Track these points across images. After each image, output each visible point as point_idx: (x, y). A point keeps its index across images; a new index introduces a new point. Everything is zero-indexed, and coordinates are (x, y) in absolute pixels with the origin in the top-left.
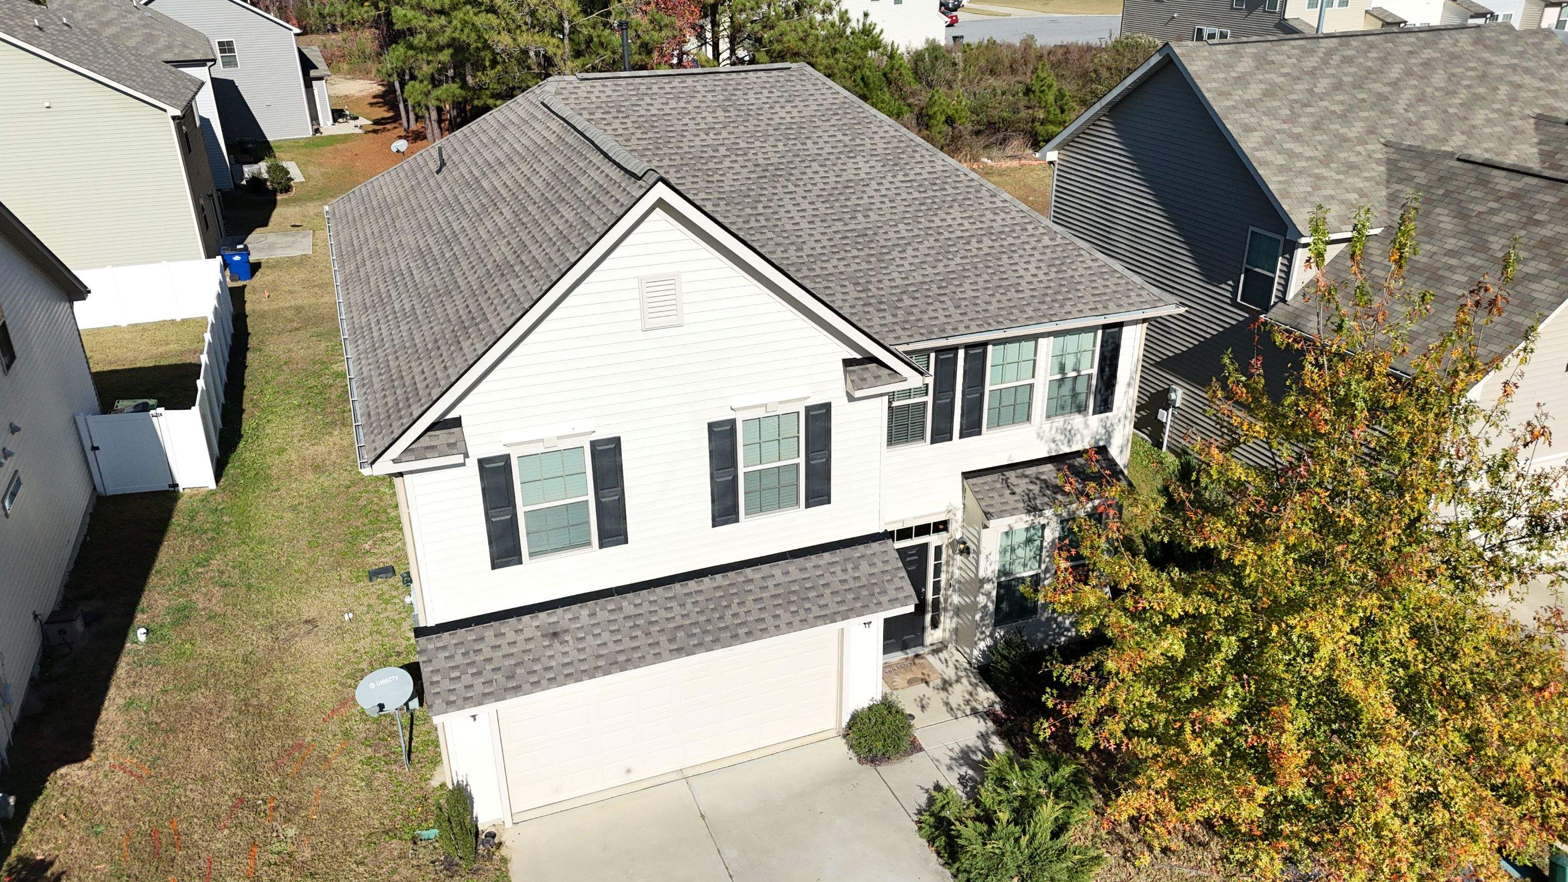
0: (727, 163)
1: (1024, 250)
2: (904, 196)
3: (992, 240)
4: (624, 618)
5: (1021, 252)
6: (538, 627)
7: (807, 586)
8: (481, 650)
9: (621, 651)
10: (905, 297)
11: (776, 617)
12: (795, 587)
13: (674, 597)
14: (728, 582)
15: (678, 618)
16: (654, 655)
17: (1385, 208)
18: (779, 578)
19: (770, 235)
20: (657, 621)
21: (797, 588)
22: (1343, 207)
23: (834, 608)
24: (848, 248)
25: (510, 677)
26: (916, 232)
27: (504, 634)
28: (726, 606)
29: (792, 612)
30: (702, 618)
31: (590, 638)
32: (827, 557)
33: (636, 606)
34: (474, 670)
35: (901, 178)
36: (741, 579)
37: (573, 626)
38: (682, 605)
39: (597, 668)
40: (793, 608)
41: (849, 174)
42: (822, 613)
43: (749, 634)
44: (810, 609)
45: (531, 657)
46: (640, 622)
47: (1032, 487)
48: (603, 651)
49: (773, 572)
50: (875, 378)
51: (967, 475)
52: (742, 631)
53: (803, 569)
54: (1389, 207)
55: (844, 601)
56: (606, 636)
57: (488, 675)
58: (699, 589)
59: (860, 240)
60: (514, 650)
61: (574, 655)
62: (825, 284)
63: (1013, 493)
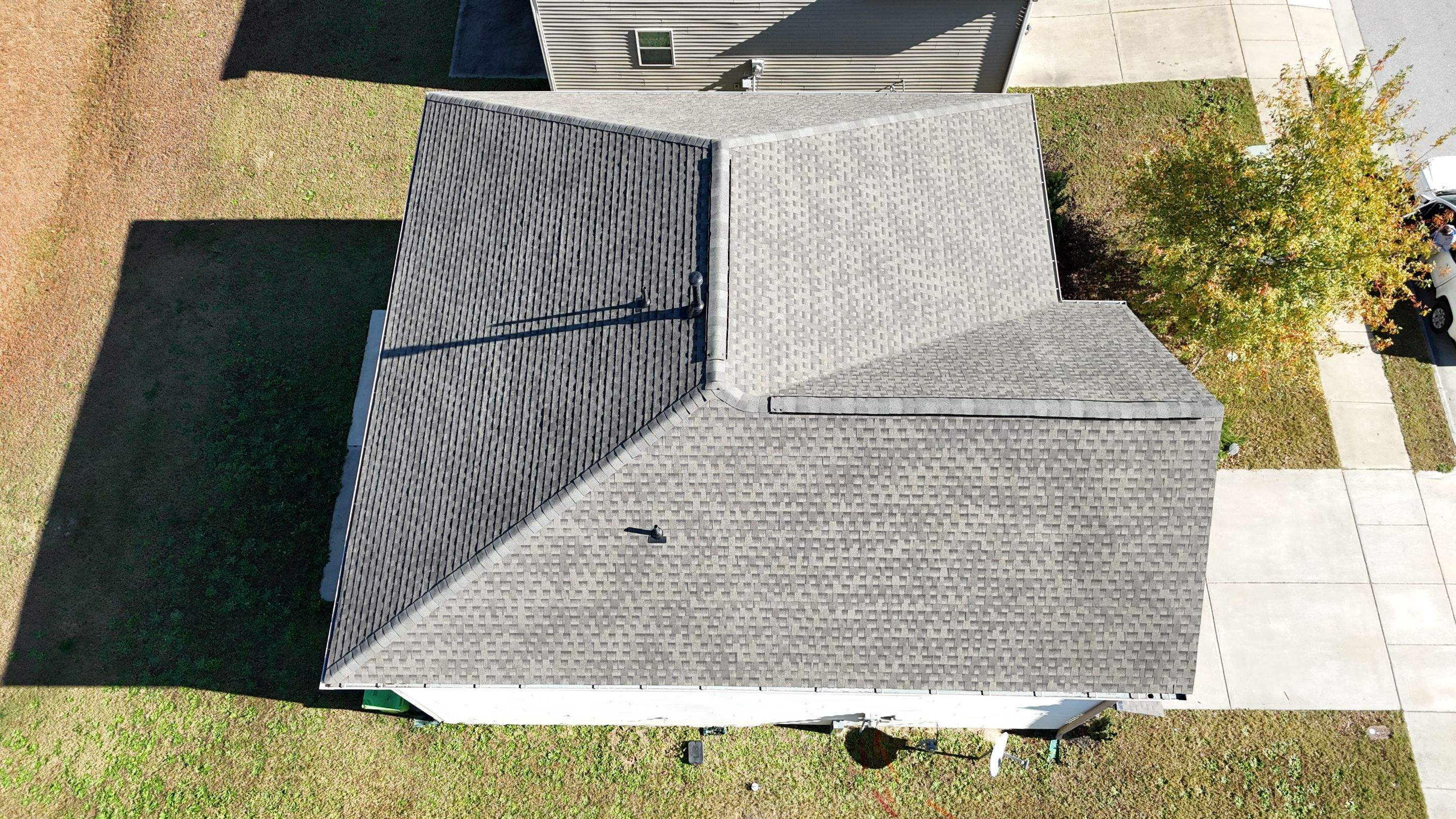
24: (964, 267)
35: (889, 173)
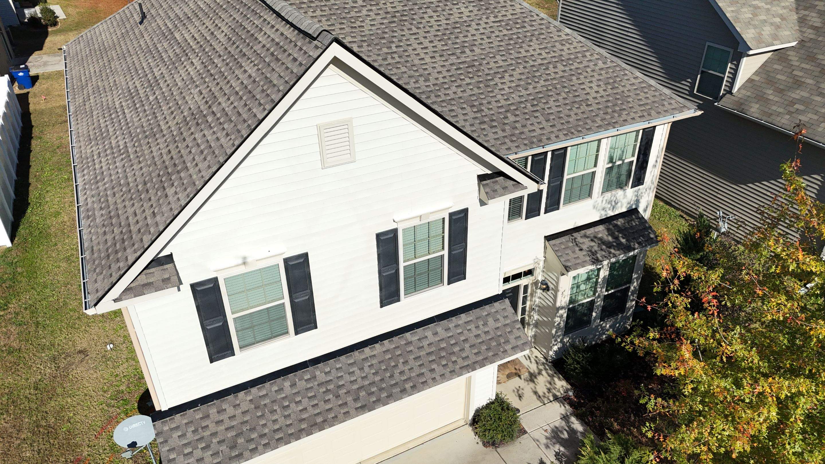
0: (364, 12)
1: (587, 72)
2: (497, 33)
3: (564, 66)
4: (318, 385)
5: (585, 74)
6: (251, 401)
7: (452, 342)
8: (207, 426)
9: (318, 414)
10: (509, 115)
11: (432, 371)
12: (443, 345)
13: (355, 363)
14: (394, 346)
15: (359, 380)
16: (344, 413)
17: (798, 28)
18: (431, 338)
19: (404, 69)
20: (343, 385)
21: (445, 345)
22: (773, 27)
23: (473, 358)
24: (462, 77)
25: (233, 447)
26: (510, 62)
27: (225, 410)
28: (394, 366)
29: (443, 366)
30: (377, 378)
31: (293, 405)
32: (464, 317)
33: (326, 373)
34: (203, 445)
35: (492, 19)
36: (403, 342)
37: (279, 397)
38: (361, 369)
39: (301, 430)
40: (444, 363)
41: (455, 18)
42: (466, 364)
43: (414, 387)
44: (456, 361)
45: (248, 428)
46: (331, 387)
47: (593, 244)
48: (305, 416)
49: (426, 334)
50: (503, 188)
51: (548, 238)
52: (408, 386)
53: (447, 329)
54: (800, 27)
55: (480, 352)
56: (305, 401)
57: (214, 447)
58: (373, 354)
59: (470, 70)
60: (234, 423)
61: (282, 422)
62: (450, 107)
63: (581, 250)
